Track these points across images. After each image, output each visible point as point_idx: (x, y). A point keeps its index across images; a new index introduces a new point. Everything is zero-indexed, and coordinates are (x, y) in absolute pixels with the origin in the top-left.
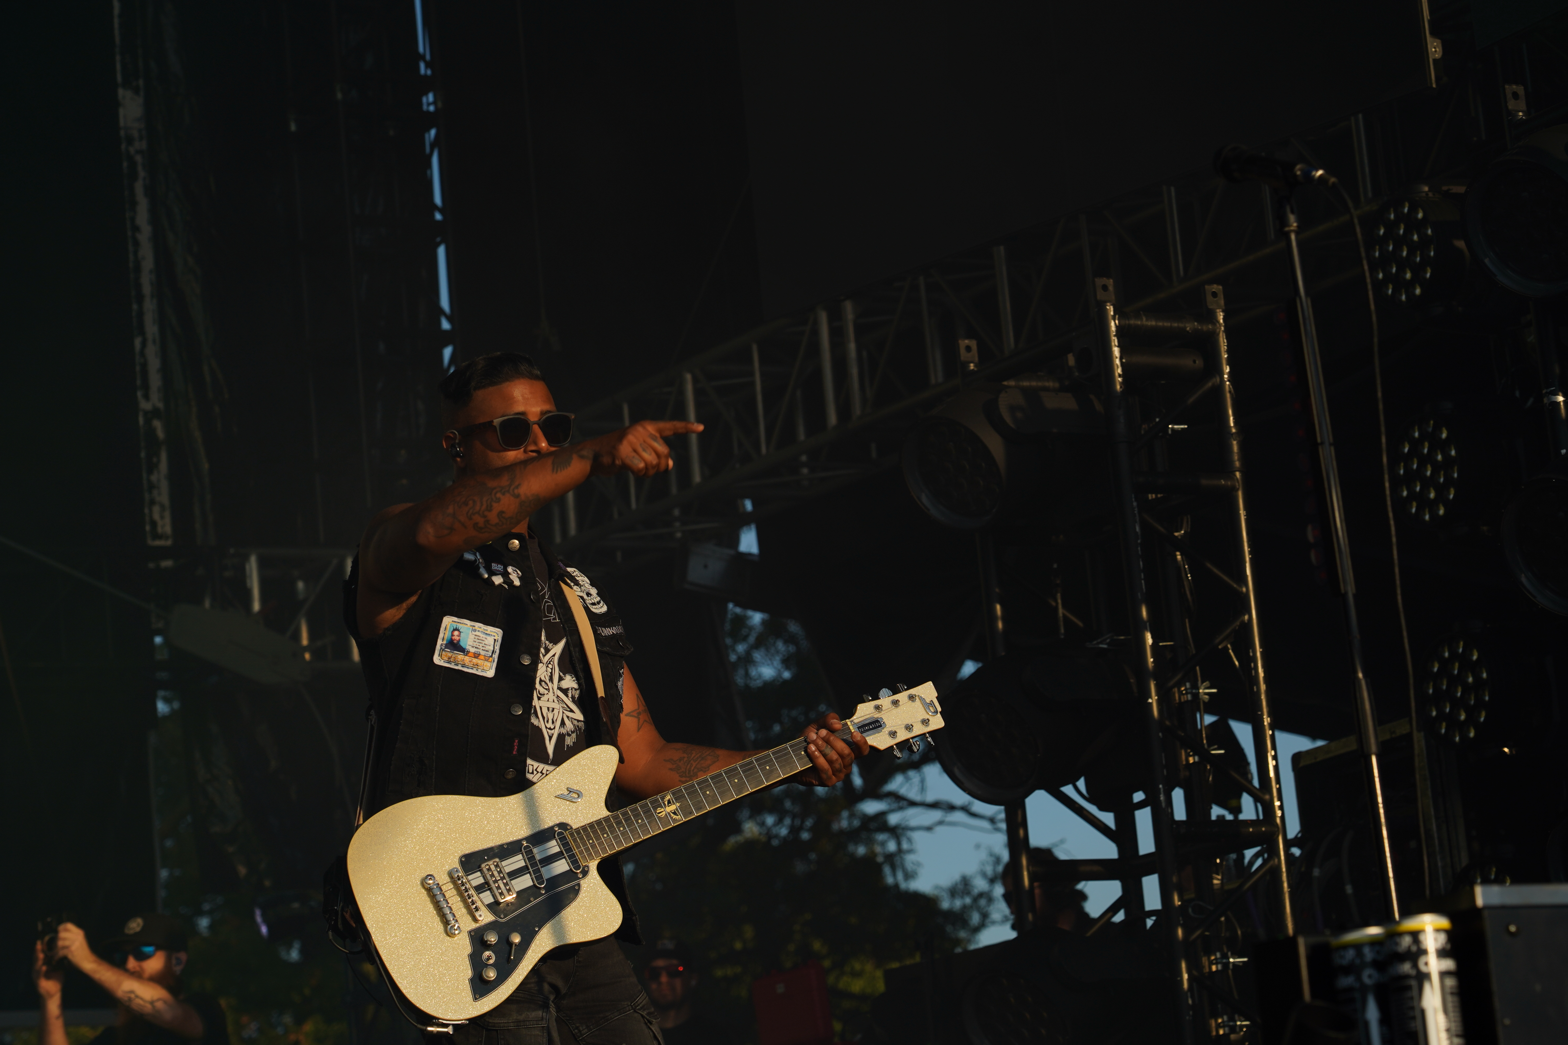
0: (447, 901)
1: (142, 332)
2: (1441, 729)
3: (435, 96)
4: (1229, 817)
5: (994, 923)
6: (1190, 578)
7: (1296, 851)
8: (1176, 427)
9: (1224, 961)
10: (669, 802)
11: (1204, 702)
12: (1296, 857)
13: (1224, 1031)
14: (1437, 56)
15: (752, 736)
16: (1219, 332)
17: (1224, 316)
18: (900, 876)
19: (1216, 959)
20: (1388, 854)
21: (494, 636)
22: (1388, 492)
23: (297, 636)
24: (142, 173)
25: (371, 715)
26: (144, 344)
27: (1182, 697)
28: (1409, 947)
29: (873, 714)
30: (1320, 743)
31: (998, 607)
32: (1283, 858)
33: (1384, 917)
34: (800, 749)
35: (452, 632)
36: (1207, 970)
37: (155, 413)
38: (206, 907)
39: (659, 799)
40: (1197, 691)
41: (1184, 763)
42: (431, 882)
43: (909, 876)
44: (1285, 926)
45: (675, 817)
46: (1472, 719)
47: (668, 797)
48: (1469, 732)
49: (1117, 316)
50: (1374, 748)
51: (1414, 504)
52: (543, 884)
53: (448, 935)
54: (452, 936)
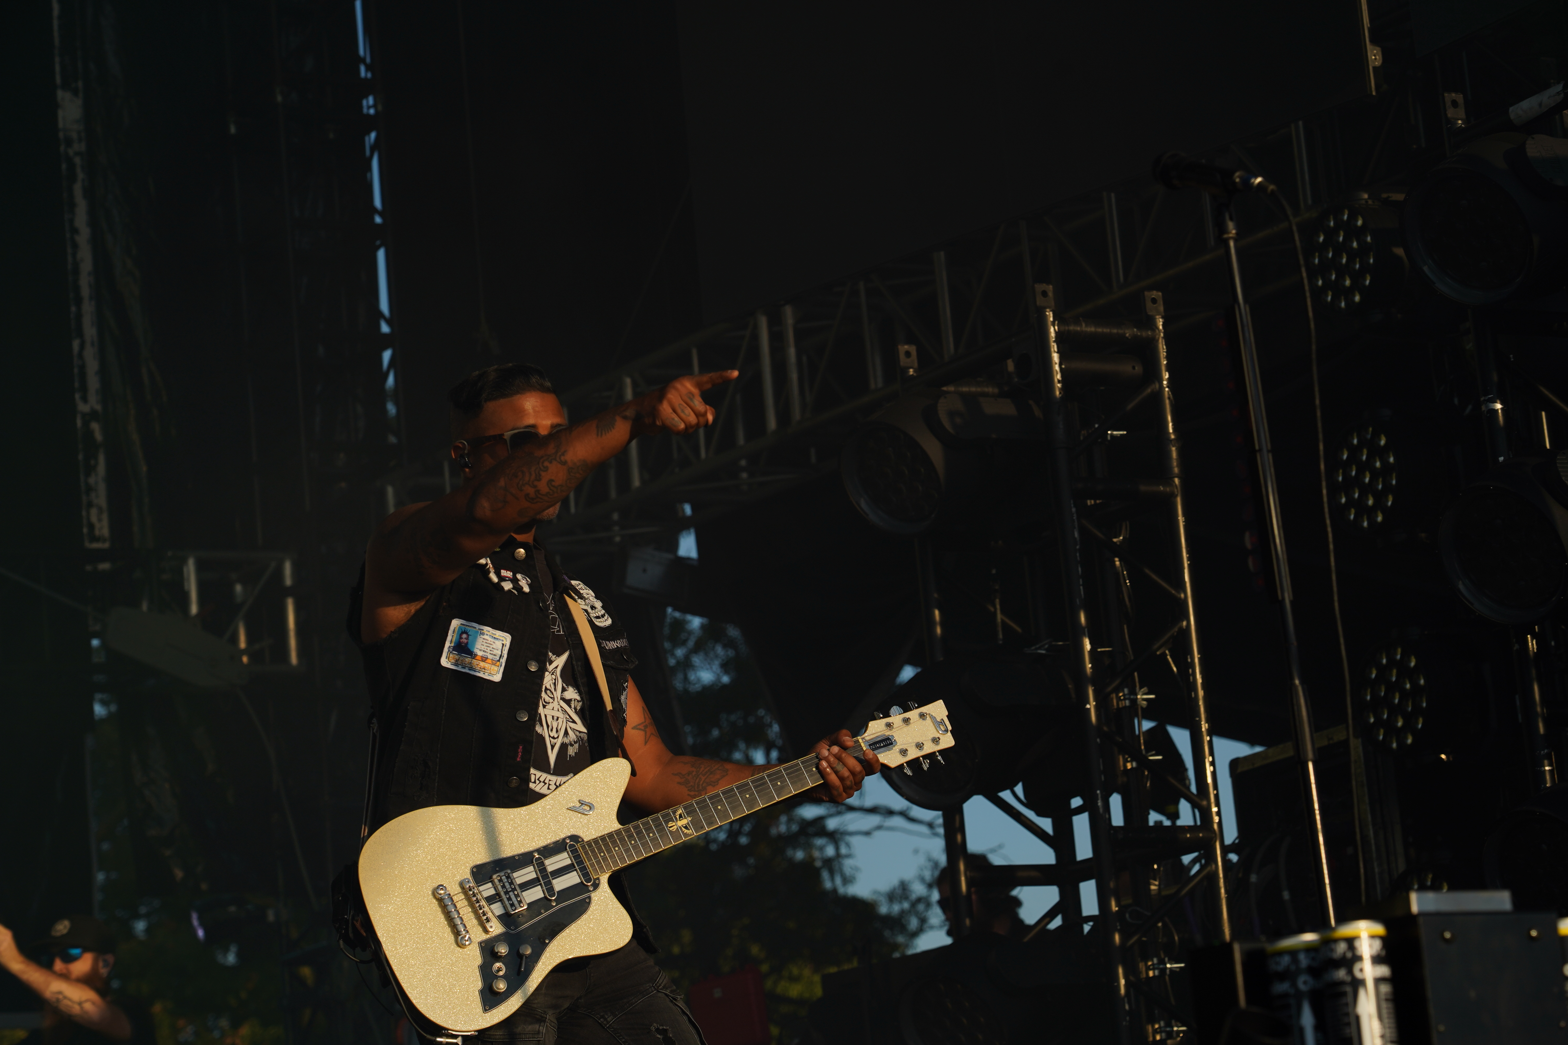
0: (458, 911)
1: (80, 334)
2: (1379, 735)
3: (375, 100)
4: (1167, 823)
5: (932, 927)
6: (1128, 584)
7: (1234, 857)
8: (1115, 433)
9: (1161, 966)
10: (680, 816)
11: (1142, 708)
12: (1234, 863)
13: (1161, 1036)
14: (1377, 63)
15: (690, 740)
16: (1159, 338)
17: (1163, 322)
18: (838, 881)
19: (1153, 965)
20: (1324, 861)
21: (503, 641)
22: (1325, 499)
23: (234, 640)
24: (80, 175)
25: (373, 723)
26: (82, 346)
27: (1120, 703)
28: (1344, 953)
29: (884, 732)
30: (1258, 749)
31: (937, 612)
32: (1220, 864)
33: (1320, 923)
34: (811, 765)
35: (460, 634)
36: (1144, 975)
37: (94, 415)
38: (143, 910)
39: (671, 813)
40: (1135, 697)
41: (1122, 768)
42: (442, 892)
43: (847, 881)
44: (1222, 932)
45: (686, 831)
46: (1409, 726)
47: (680, 812)
48: (1407, 739)
49: (1056, 322)
50: (1310, 754)
51: (1353, 511)
52: (554, 897)
53: (459, 946)
54: (462, 946)
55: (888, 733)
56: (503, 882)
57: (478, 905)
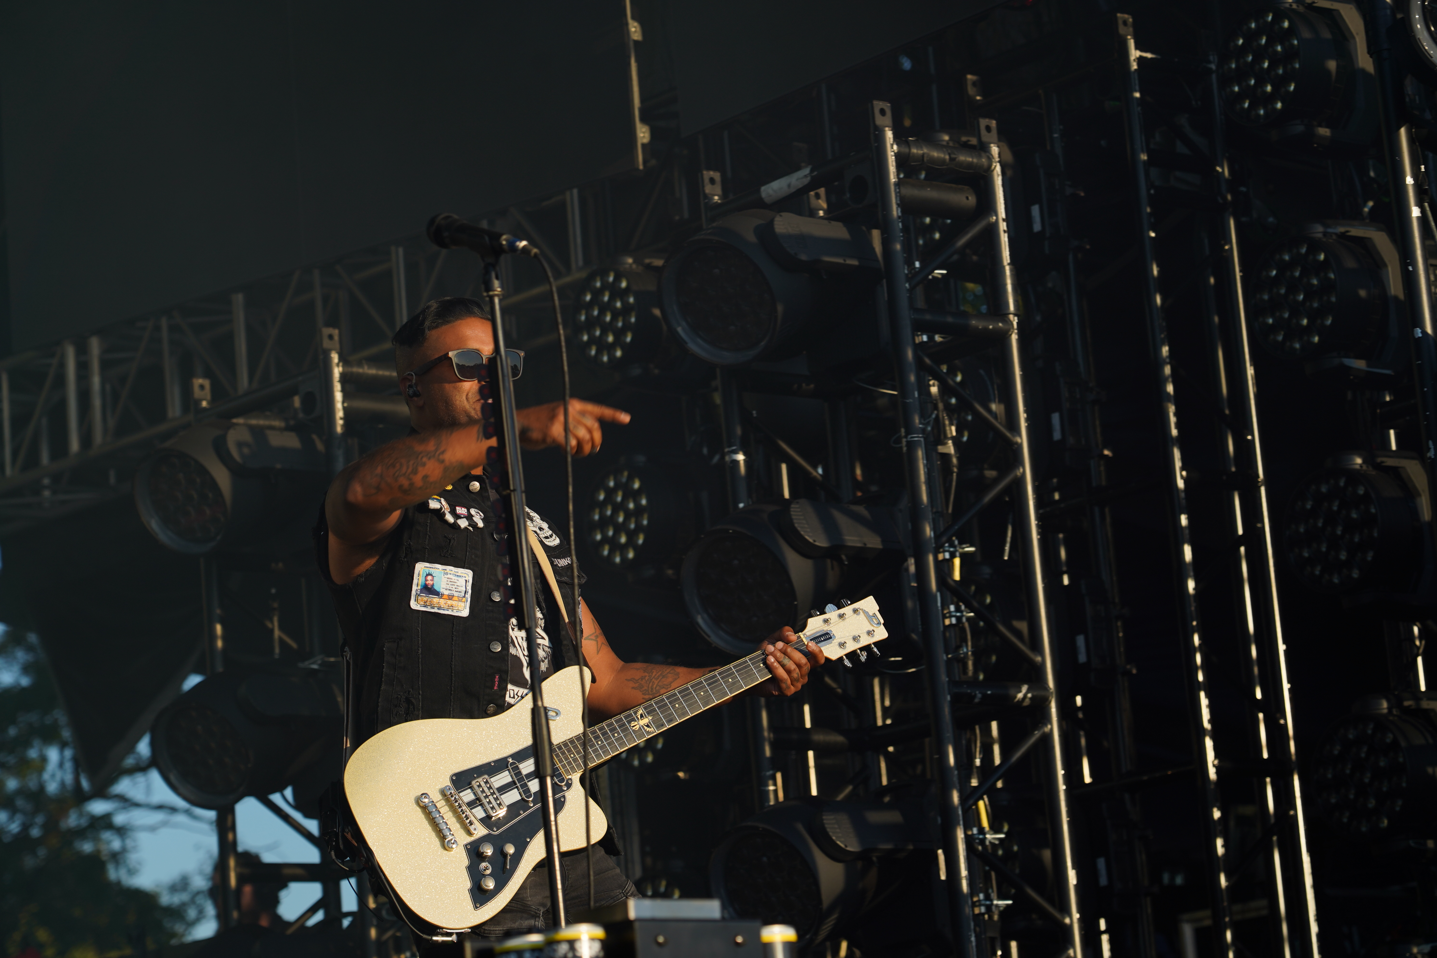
0: (442, 817)
10: (642, 716)
14: (645, 140)
18: (123, 873)
21: (465, 577)
25: (345, 652)
28: (566, 954)
29: (823, 627)
31: (219, 627)
35: (426, 577)
42: (426, 800)
43: (131, 873)
45: (648, 729)
49: (341, 364)
51: (607, 547)
52: (531, 797)
53: (445, 849)
54: (450, 849)
55: (826, 628)
56: (482, 787)
57: (460, 810)
